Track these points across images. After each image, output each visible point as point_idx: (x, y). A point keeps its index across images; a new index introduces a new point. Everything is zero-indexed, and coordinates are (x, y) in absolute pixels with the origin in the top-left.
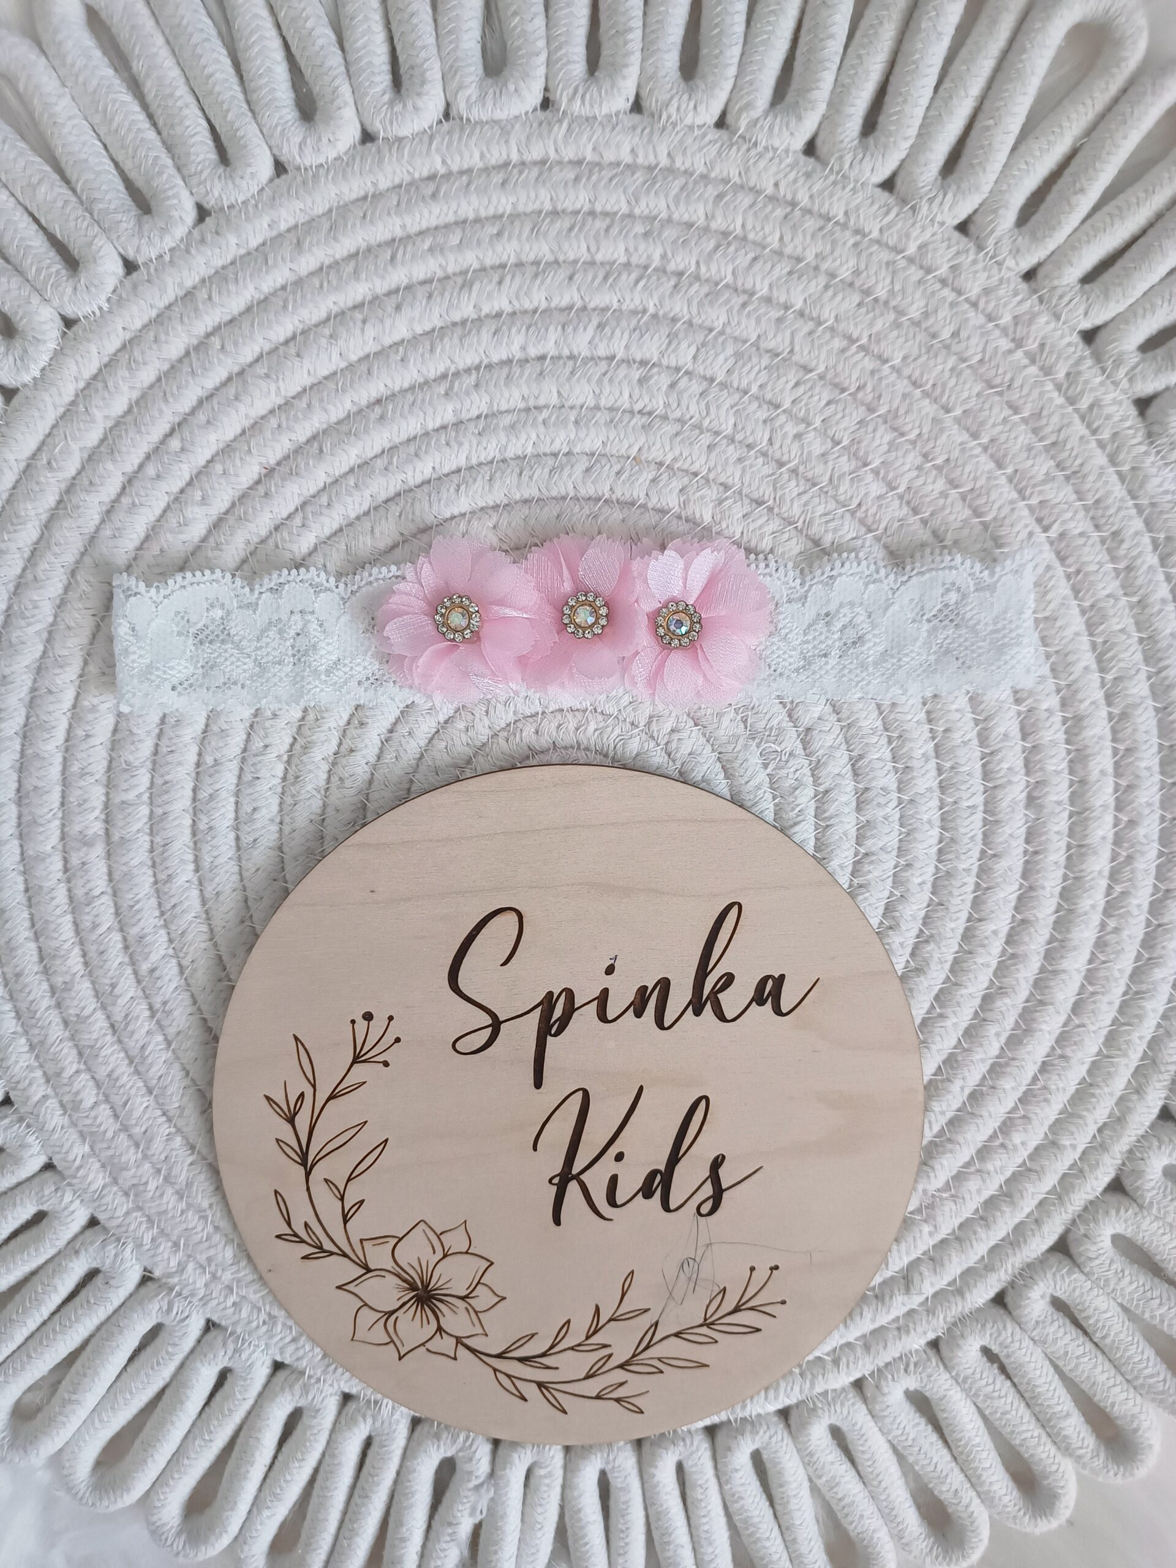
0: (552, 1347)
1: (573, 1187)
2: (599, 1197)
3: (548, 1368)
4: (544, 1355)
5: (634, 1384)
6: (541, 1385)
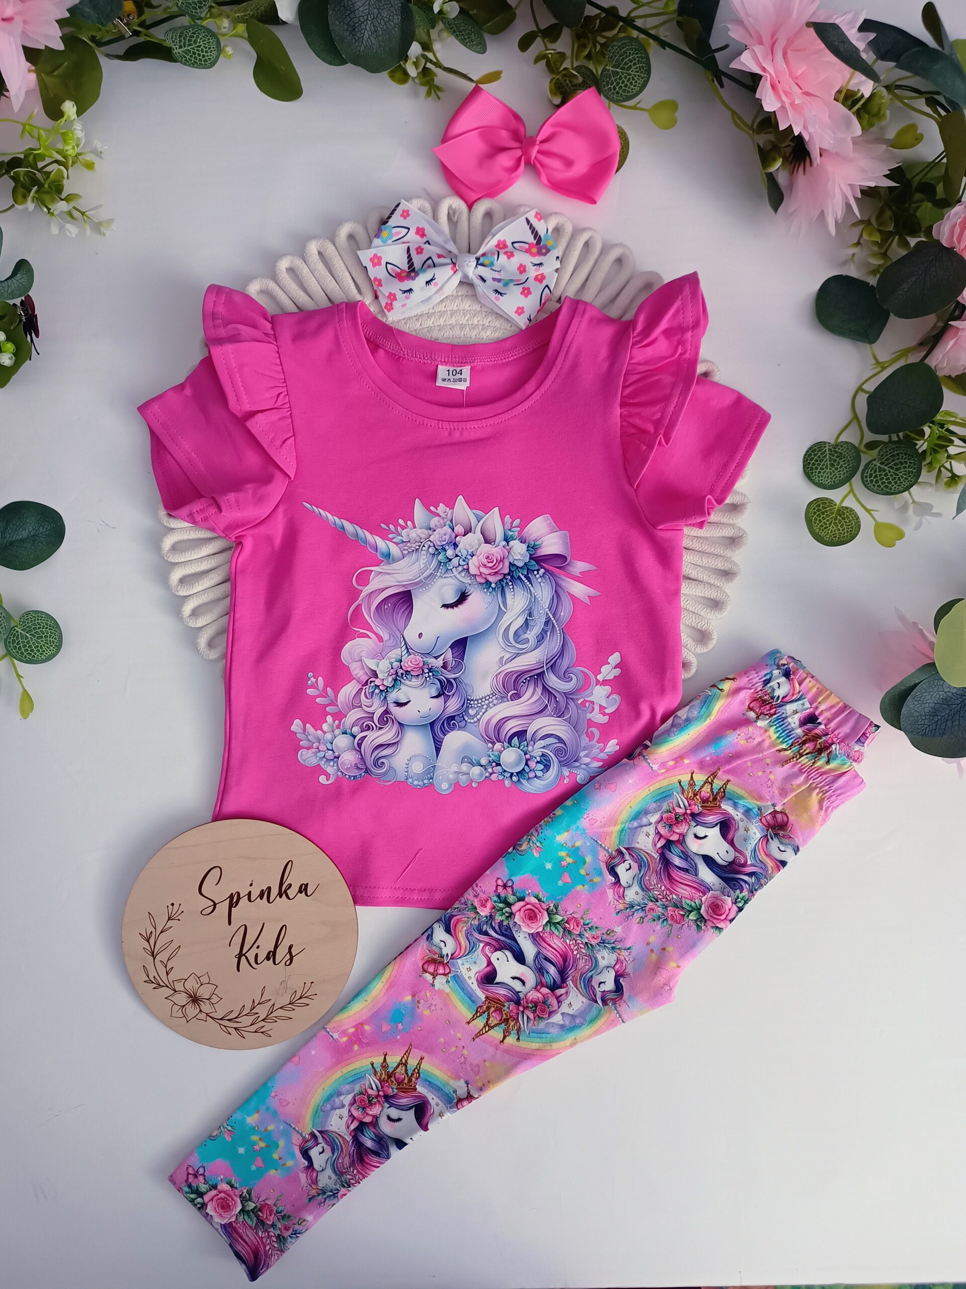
0: (239, 1015)
1: (243, 958)
2: (253, 962)
3: (238, 1022)
4: (236, 1018)
5: (267, 1027)
6: (236, 1029)
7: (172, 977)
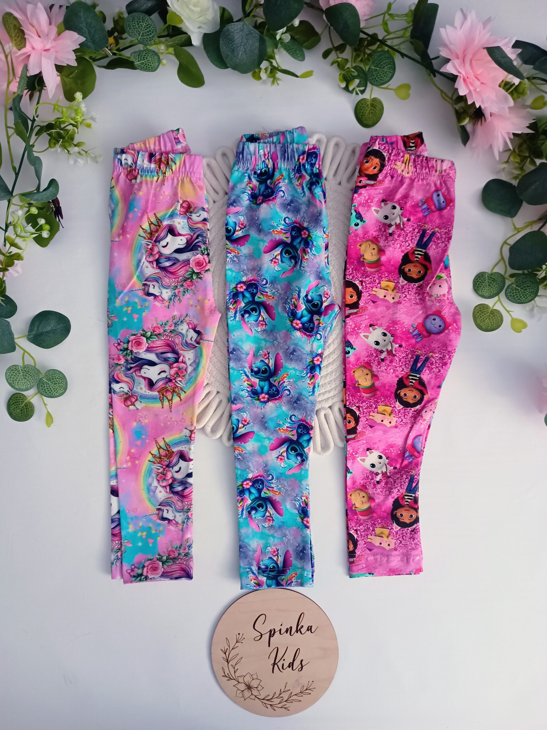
0: (273, 697)
1: (276, 666)
2: (281, 668)
3: (272, 701)
5: (288, 705)
6: (271, 705)
7: (237, 674)
